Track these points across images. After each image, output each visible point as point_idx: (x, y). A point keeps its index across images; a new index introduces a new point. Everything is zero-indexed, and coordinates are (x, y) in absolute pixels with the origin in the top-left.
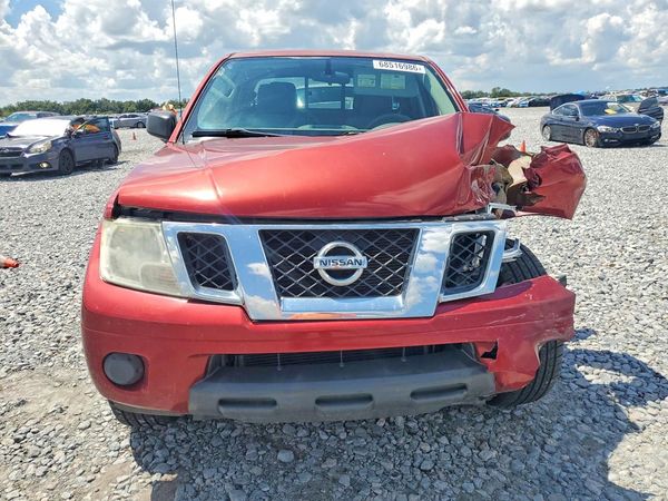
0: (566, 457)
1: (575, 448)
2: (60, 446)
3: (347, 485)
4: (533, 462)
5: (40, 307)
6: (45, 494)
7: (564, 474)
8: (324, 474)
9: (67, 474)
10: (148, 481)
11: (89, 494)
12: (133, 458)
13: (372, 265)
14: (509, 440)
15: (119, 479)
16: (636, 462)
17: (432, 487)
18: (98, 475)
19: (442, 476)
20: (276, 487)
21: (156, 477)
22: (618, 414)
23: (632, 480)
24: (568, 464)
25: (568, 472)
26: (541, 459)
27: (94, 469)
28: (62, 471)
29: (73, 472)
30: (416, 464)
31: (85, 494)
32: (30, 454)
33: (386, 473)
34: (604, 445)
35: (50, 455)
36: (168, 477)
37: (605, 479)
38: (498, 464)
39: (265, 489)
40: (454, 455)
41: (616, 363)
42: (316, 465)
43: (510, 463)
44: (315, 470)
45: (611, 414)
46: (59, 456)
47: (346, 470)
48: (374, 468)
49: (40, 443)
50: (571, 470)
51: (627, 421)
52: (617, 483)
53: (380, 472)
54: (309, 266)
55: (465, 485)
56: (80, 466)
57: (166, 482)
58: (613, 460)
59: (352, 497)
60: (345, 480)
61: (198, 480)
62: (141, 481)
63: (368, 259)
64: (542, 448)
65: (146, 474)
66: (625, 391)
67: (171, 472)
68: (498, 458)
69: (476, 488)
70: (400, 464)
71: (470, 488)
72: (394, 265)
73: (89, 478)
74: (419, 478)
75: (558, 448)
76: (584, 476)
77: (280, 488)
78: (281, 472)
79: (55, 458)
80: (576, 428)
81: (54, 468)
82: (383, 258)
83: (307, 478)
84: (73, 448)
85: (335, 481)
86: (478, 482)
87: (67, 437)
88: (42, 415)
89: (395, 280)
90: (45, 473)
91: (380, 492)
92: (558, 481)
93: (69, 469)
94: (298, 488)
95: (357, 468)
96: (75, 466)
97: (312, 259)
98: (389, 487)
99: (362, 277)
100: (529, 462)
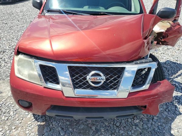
0: (159, 124)
1: (163, 120)
2: (12, 110)
3: (94, 130)
4: (149, 125)
5: (6, 56)
6: (7, 127)
7: (158, 130)
8: (87, 125)
9: (14, 120)
10: (37, 124)
11: (20, 128)
12: (32, 116)
13: (107, 79)
14: (143, 116)
15: (29, 123)
16: (180, 127)
17: (119, 132)
18: (23, 121)
19: (122, 128)
20: (73, 129)
21: (39, 123)
22: (177, 109)
23: (178, 134)
24: (160, 127)
25: (160, 129)
26: (152, 124)
27: (21, 119)
28: (12, 119)
29: (16, 119)
30: (115, 124)
31: (19, 127)
32: (3, 112)
33: (106, 126)
34: (171, 120)
35: (9, 113)
36: (42, 123)
37: (170, 133)
38: (139, 125)
39: (70, 130)
40: (126, 120)
41: (177, 89)
42: (85, 122)
43: (143, 125)
44: (85, 123)
45: (174, 109)
46: (12, 113)
47: (94, 124)
48: (102, 124)
49: (6, 108)
50: (161, 129)
51: (179, 111)
52: (174, 134)
53: (104, 126)
54: (85, 79)
55: (129, 132)
56: (17, 118)
57: (42, 125)
58: (173, 125)
59: (95, 134)
60: (94, 128)
61: (51, 125)
62: (35, 124)
63: (106, 77)
64: (152, 120)
65: (36, 122)
66: (179, 100)
67: (43, 122)
68: (139, 122)
69: (132, 133)
70: (110, 123)
71: (130, 133)
72: (115, 79)
73: (20, 122)
74: (115, 128)
75: (157, 120)
76: (164, 131)
77: (75, 130)
78: (75, 124)
79: (10, 114)
80: (163, 113)
81: (10, 118)
82: (111, 77)
83: (82, 126)
84: (15, 111)
85: (91, 128)
86: (133, 132)
87: (14, 106)
88: (7, 97)
89: (115, 85)
90: (7, 119)
91: (103, 133)
92: (156, 133)
93: (14, 118)
94: (80, 130)
95: (97, 124)
96: (16, 117)
97: (86, 76)
98: (106, 131)
99: (103, 83)
100: (148, 125)
